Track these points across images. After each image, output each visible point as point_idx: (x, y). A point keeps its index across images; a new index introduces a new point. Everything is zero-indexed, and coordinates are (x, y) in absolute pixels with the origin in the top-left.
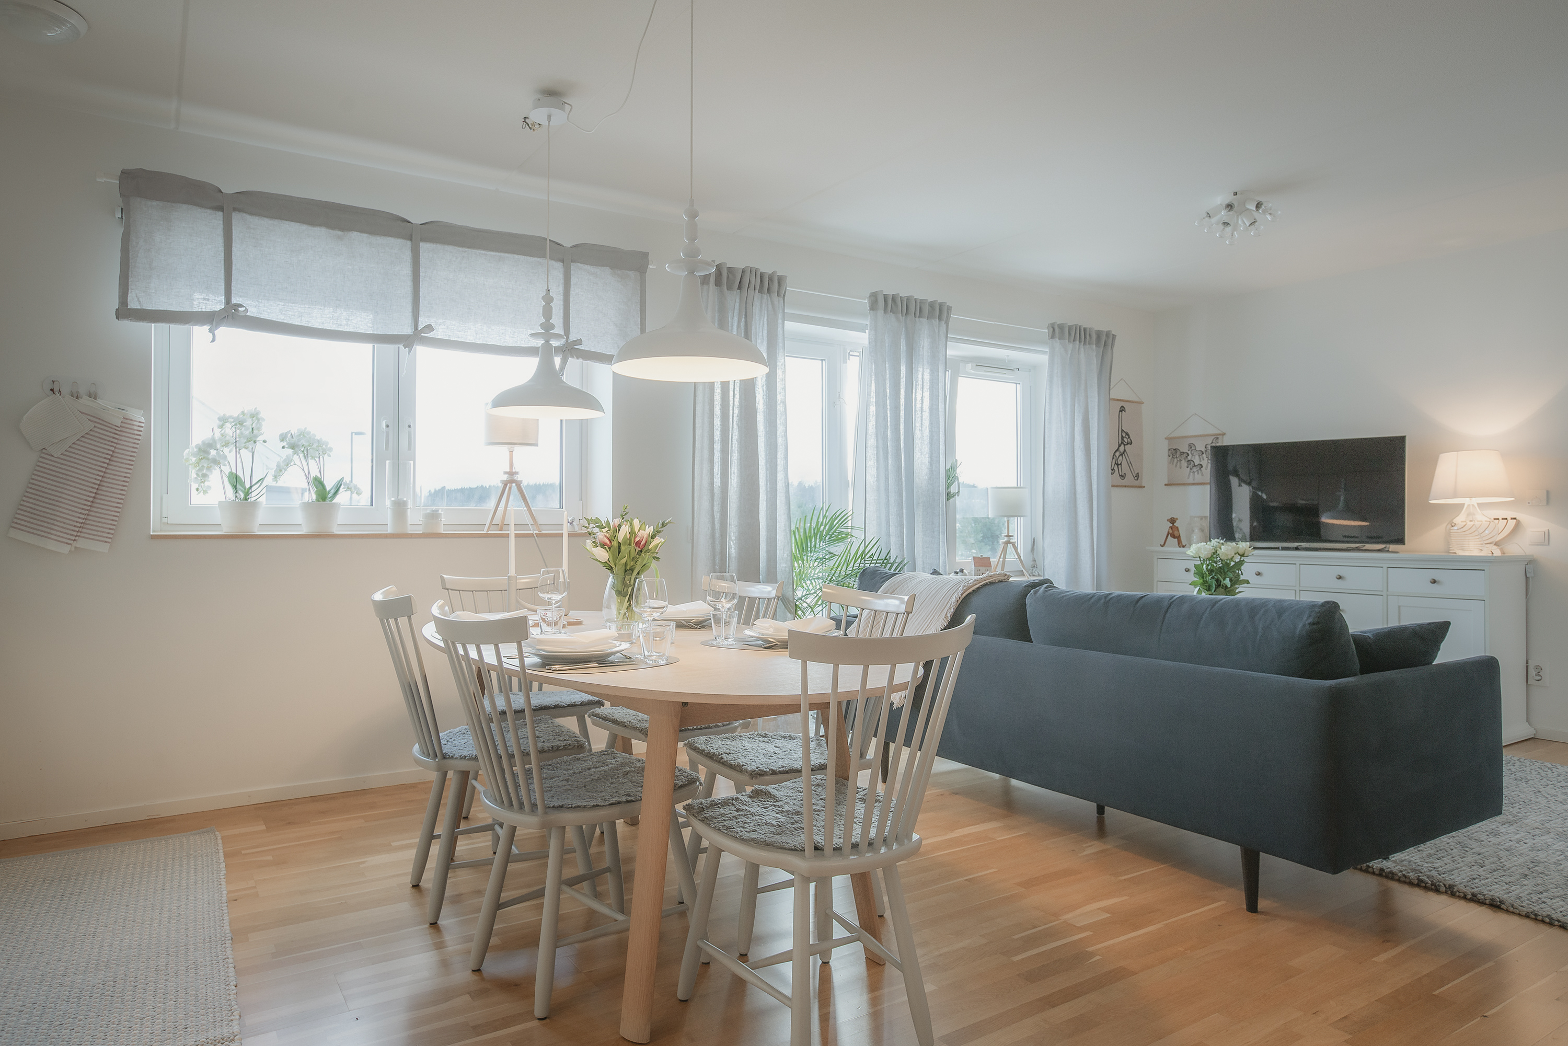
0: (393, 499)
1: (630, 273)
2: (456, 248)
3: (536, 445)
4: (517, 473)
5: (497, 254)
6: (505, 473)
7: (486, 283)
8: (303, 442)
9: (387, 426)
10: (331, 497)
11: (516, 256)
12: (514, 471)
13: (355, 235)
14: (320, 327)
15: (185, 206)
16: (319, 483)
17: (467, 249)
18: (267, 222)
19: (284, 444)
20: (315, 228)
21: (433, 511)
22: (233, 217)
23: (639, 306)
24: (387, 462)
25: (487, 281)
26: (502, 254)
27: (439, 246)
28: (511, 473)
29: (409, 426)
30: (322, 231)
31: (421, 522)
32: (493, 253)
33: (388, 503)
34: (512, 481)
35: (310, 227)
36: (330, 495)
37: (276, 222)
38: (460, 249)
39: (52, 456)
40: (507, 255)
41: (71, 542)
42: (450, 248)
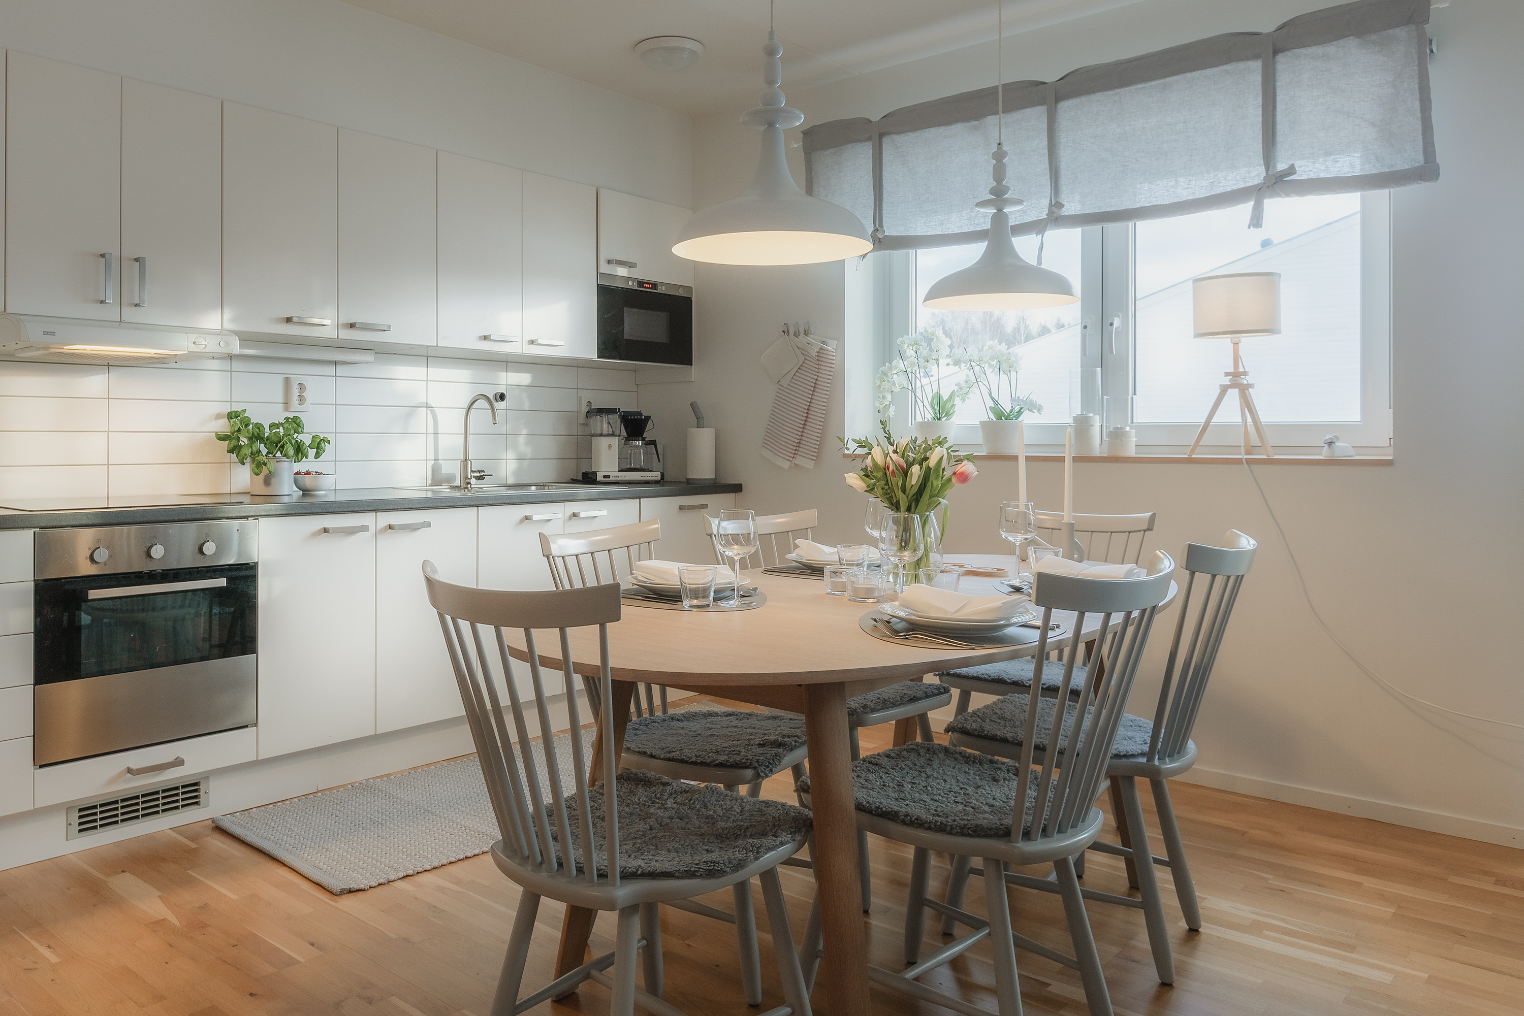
1: (1397, 31)
2: (1104, 93)
3: (1276, 330)
7: (1145, 126)
11: (1189, 75)
14: (960, 232)
17: (1118, 91)
18: (911, 137)
20: (952, 127)
22: (883, 142)
25: (1147, 123)
27: (1084, 99)
30: (958, 128)
32: (1154, 83)
35: (947, 128)
37: (918, 133)
38: (1110, 93)
41: (791, 459)
42: (1098, 96)
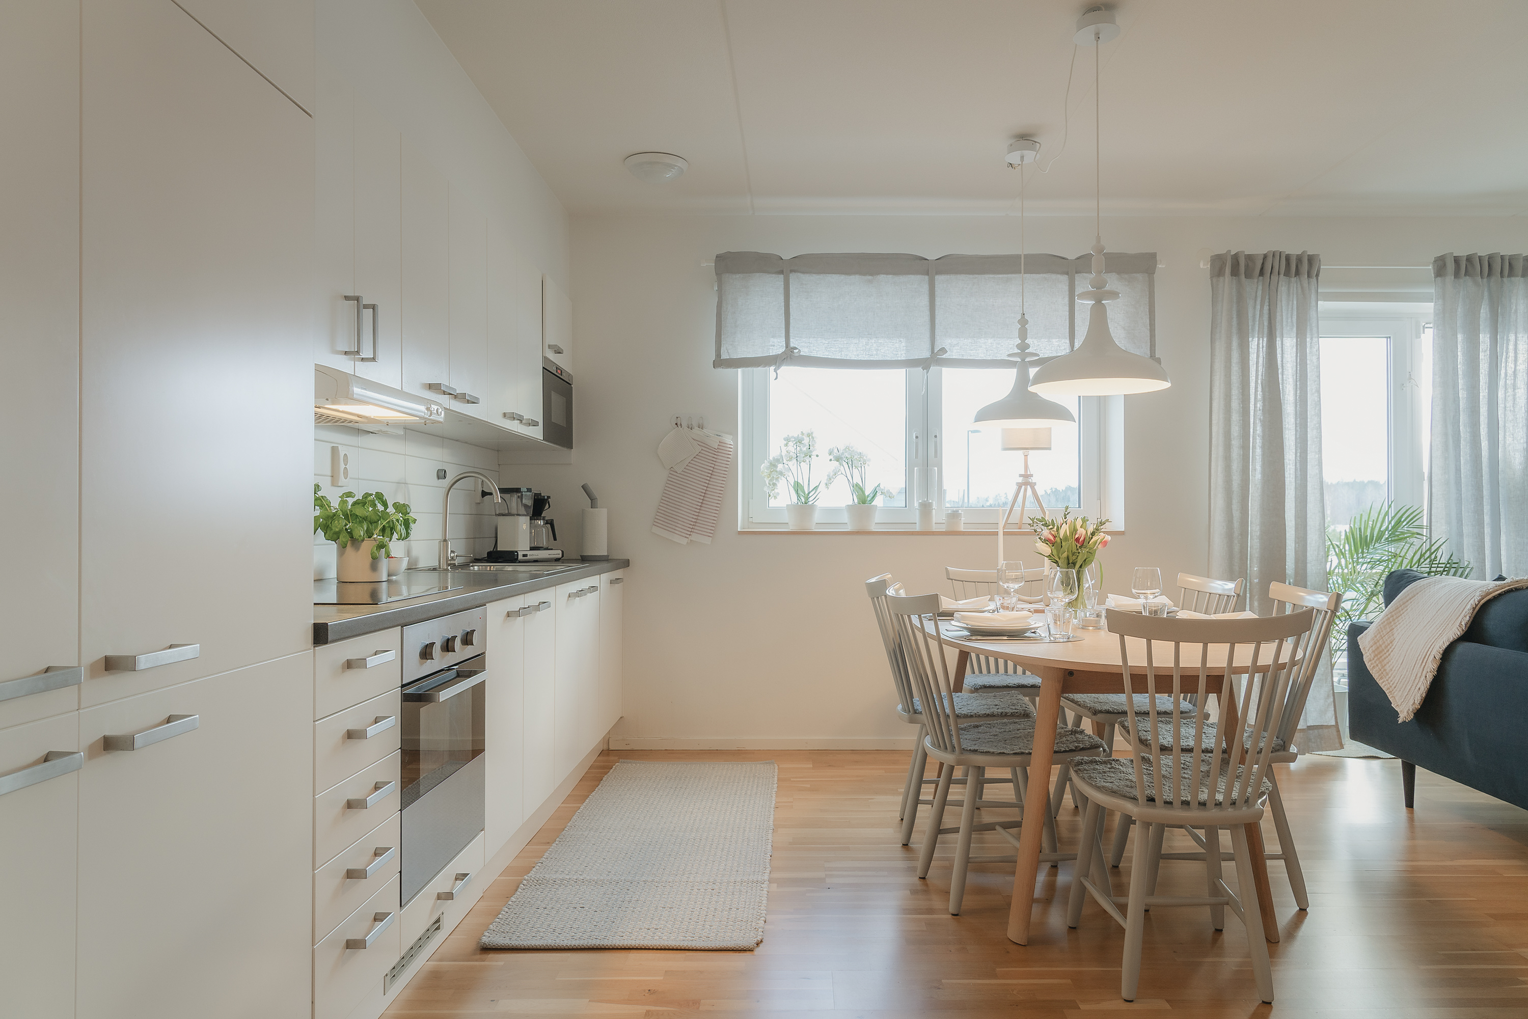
0: (920, 501)
1: (1138, 275)
2: (967, 275)
3: (1050, 449)
4: (1032, 476)
5: (1005, 276)
6: (1021, 476)
8: (846, 455)
9: (917, 437)
10: (870, 500)
12: (1029, 473)
13: (882, 277)
14: (856, 359)
15: (758, 274)
16: (858, 489)
17: (977, 276)
18: (814, 277)
19: (831, 457)
20: (851, 277)
21: (954, 511)
22: (790, 278)
23: (1148, 307)
24: (915, 468)
25: (996, 302)
26: (1010, 276)
27: (953, 277)
28: (1026, 476)
29: (936, 436)
30: (856, 278)
31: (944, 522)
32: (1000, 276)
33: (916, 505)
34: (1026, 484)
35: (847, 277)
36: (869, 499)
37: (821, 276)
38: (971, 276)
39: (677, 472)
40: (1014, 275)
41: (688, 536)
42: (962, 277)
